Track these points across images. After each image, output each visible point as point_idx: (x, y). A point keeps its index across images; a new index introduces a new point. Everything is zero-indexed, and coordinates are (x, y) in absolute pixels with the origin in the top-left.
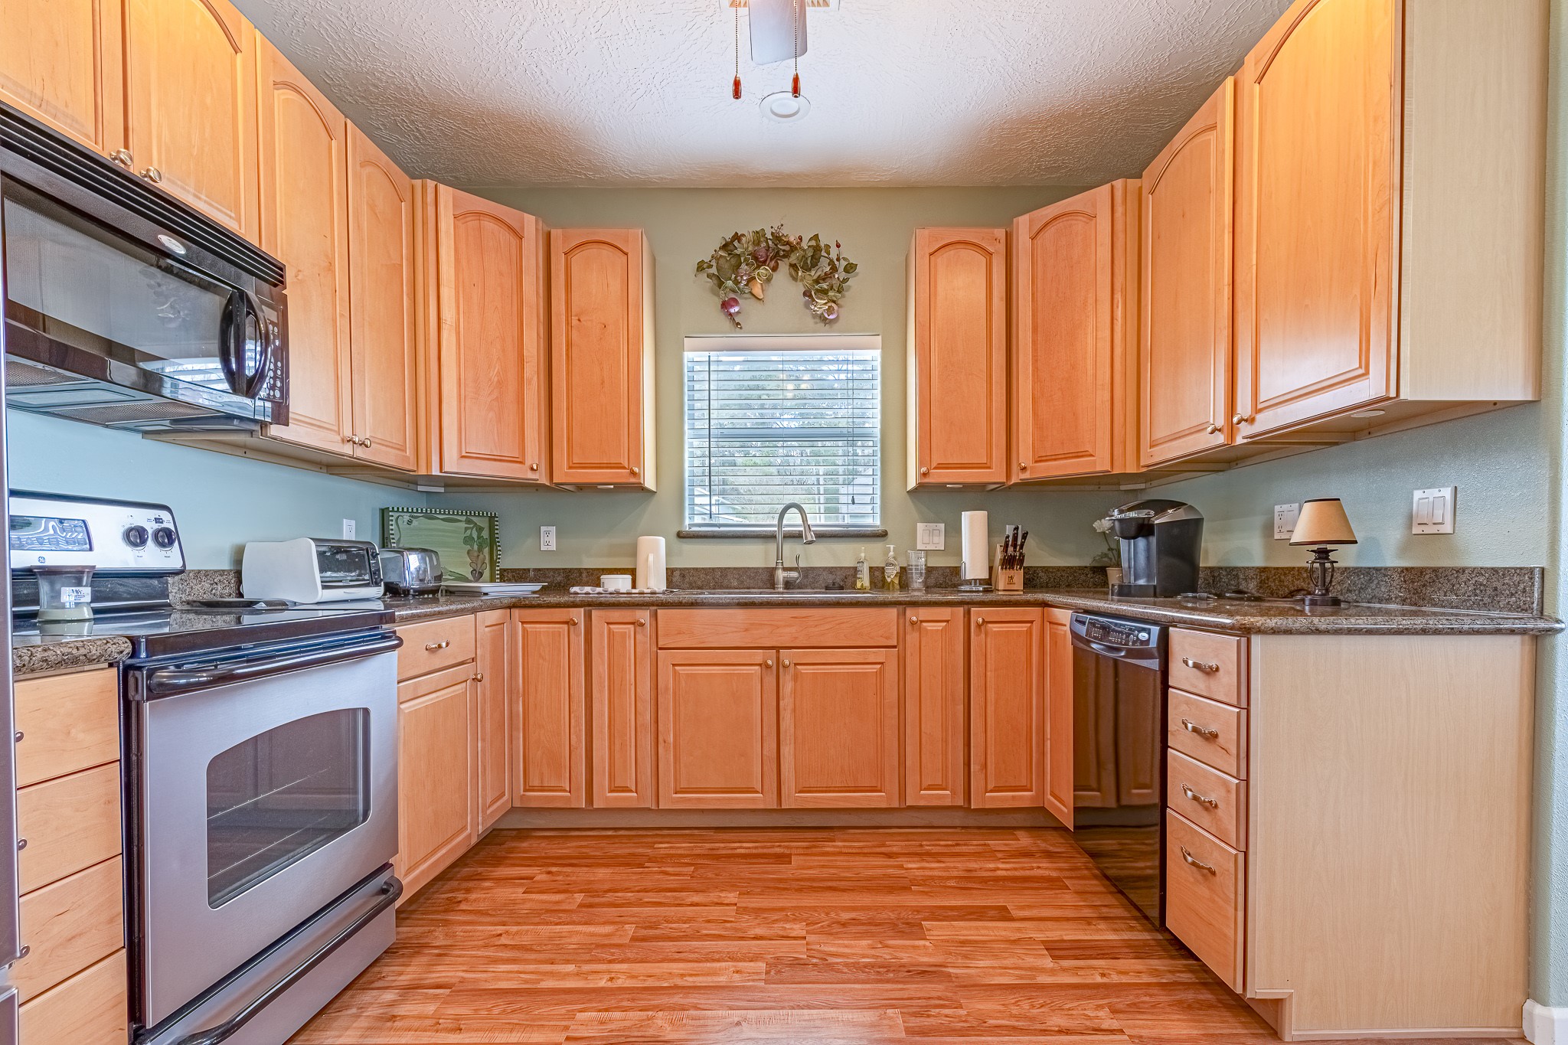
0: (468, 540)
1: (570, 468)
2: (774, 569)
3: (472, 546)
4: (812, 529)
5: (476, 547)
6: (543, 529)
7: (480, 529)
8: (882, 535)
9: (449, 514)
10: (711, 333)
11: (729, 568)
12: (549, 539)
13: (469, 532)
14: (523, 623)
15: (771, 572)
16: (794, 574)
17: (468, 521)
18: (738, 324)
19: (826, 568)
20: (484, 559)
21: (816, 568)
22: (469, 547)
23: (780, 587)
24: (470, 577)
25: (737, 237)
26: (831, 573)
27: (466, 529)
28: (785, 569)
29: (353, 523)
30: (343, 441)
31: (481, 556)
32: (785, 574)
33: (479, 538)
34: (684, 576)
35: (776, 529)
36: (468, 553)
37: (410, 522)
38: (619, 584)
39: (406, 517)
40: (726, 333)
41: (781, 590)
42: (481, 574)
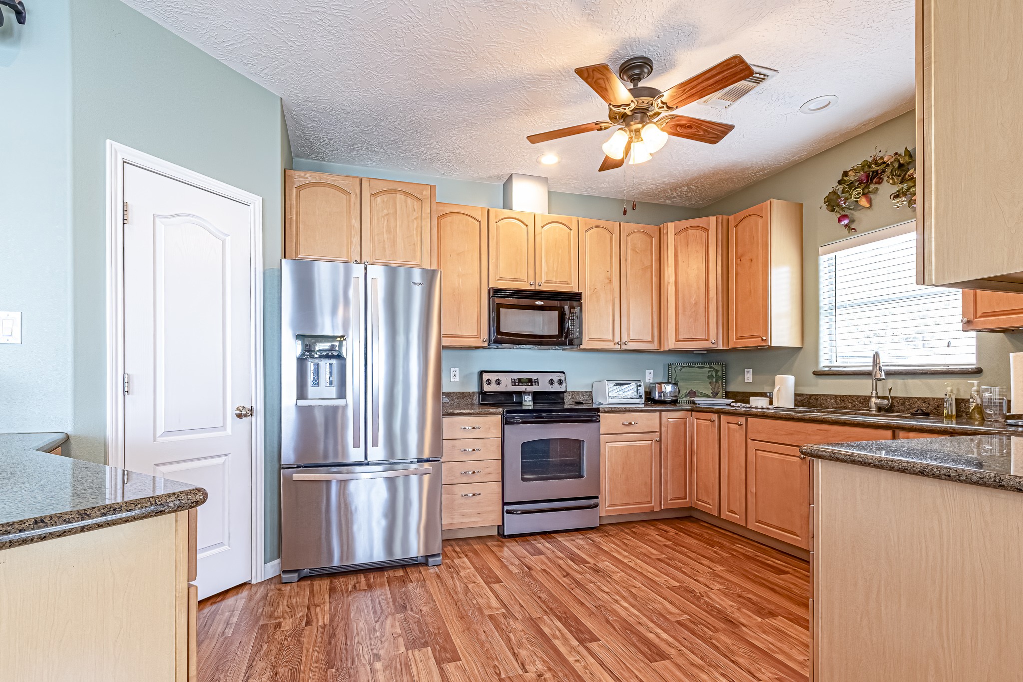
0: (710, 377)
1: (736, 339)
2: (870, 397)
3: (712, 380)
4: (883, 368)
5: (714, 380)
6: (746, 370)
7: (717, 371)
8: (978, 372)
9: (700, 364)
10: (837, 240)
11: (846, 396)
12: (749, 376)
13: (711, 373)
14: (696, 419)
15: (867, 399)
16: (885, 402)
17: (710, 367)
18: (853, 229)
19: (920, 398)
20: (719, 386)
21: (912, 398)
22: (710, 380)
23: (874, 411)
24: (711, 395)
25: (846, 174)
26: (924, 402)
27: (709, 371)
28: (878, 398)
29: (652, 371)
30: (615, 344)
31: (717, 385)
32: (879, 401)
33: (716, 375)
34: (817, 400)
35: (871, 368)
36: (710, 383)
37: (681, 369)
38: (759, 403)
39: (679, 367)
40: (846, 237)
41: (874, 412)
42: (717, 394)
